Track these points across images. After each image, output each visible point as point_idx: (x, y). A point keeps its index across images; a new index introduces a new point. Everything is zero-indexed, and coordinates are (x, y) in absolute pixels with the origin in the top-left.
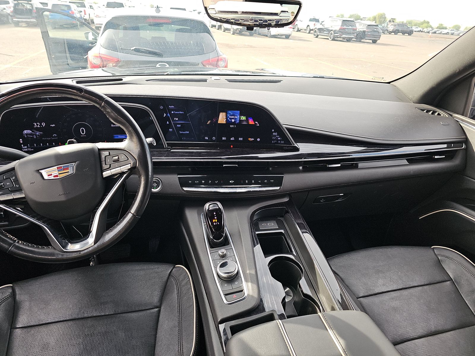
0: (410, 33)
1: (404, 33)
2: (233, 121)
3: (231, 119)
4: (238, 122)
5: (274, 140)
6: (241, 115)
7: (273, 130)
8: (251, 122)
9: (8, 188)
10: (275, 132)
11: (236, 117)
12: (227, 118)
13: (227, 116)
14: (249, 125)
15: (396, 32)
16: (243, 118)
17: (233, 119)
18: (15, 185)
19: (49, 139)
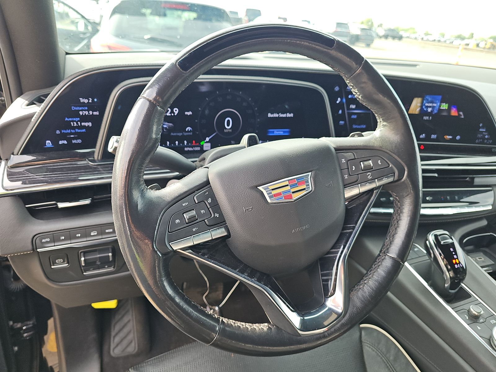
0: (400, 38)
1: (394, 38)
2: (430, 110)
3: (427, 107)
4: (435, 111)
5: (478, 139)
6: (442, 102)
7: (481, 125)
8: (454, 113)
9: (204, 220)
10: (483, 127)
11: (435, 105)
12: (422, 107)
13: (422, 103)
14: (450, 116)
15: (386, 37)
16: (445, 106)
17: (430, 107)
18: (214, 214)
19: (180, 134)
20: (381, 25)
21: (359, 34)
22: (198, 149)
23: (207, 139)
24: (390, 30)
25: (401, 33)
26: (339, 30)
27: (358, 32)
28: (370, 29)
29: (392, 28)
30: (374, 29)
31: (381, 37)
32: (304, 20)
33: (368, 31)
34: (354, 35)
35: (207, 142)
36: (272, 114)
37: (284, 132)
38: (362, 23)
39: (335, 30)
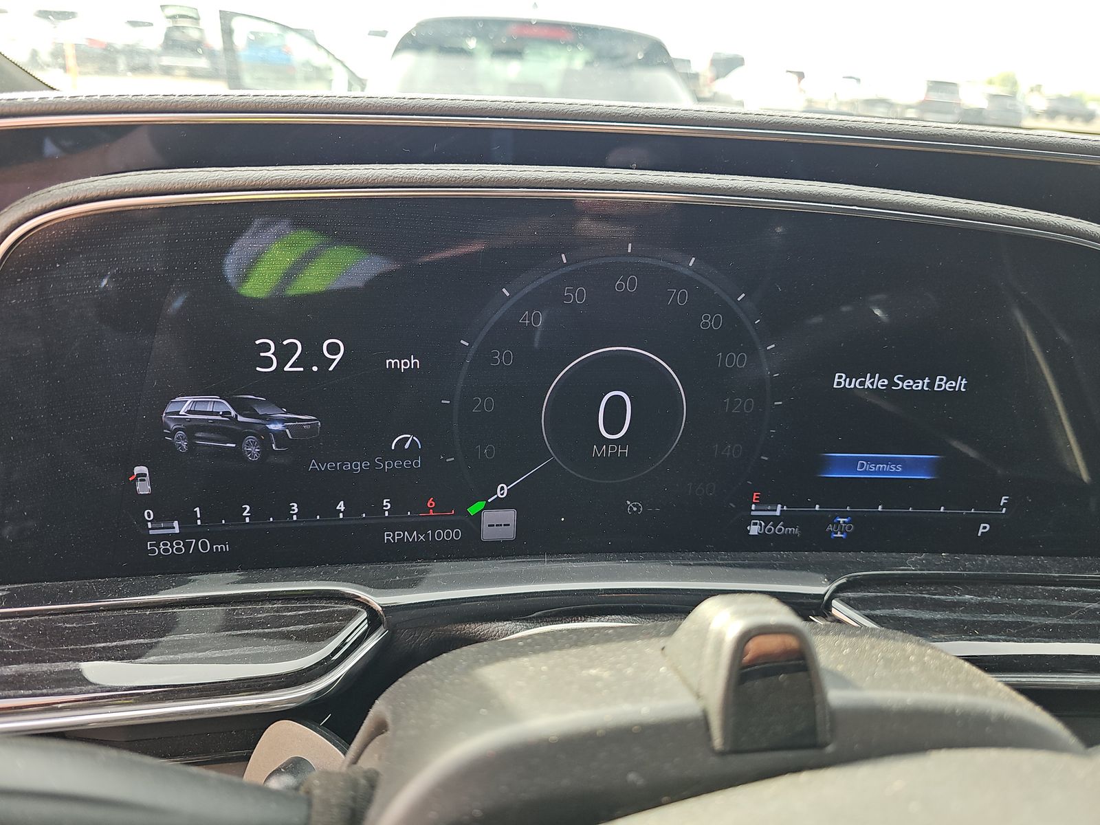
0: (1089, 118)
15: (1051, 114)
19: (360, 466)
20: (1037, 88)
21: (985, 107)
22: (454, 534)
23: (502, 491)
24: (1062, 99)
25: (1091, 106)
26: (934, 97)
27: (983, 103)
28: (1013, 96)
29: (1067, 94)
30: (1019, 97)
31: (1038, 115)
32: (846, 75)
33: (1009, 102)
34: (971, 110)
35: (499, 504)
36: (850, 376)
37: (907, 466)
38: (990, 82)
39: (923, 99)
